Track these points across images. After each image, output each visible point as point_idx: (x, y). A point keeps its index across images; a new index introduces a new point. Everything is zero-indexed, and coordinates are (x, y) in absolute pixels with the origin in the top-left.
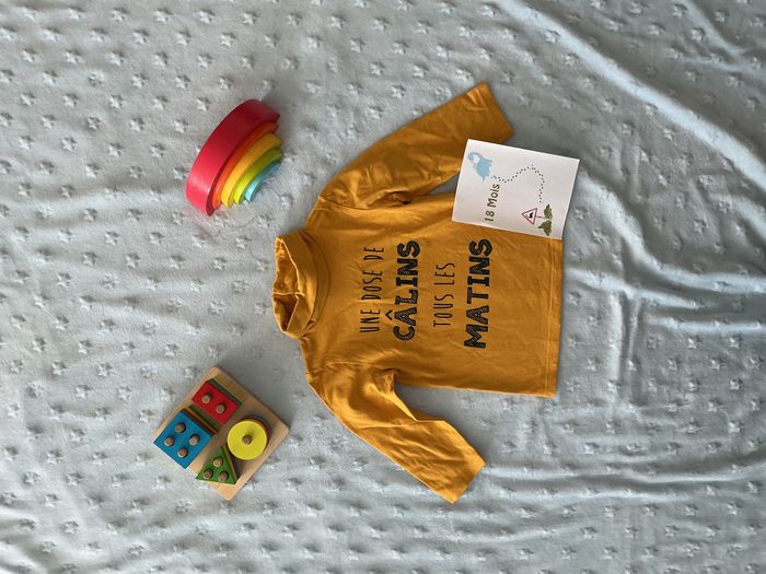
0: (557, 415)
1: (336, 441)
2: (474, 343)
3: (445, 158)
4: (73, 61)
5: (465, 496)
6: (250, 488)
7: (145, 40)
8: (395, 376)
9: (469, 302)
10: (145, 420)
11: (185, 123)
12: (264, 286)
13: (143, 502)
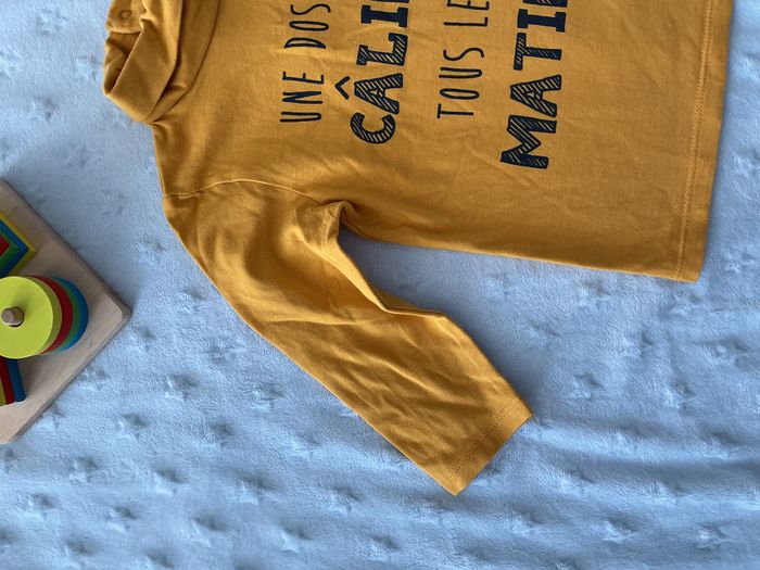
2: (523, 157)
5: (482, 483)
6: (46, 425)
9: (518, 67)
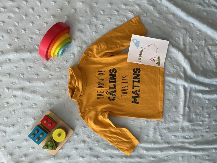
0: (163, 126)
1: (89, 135)
2: (135, 102)
3: (125, 41)
4: (3, 11)
5: (132, 153)
6: (61, 151)
7: (26, 4)
8: (109, 113)
9: (133, 88)
10: (26, 128)
11: (39, 30)
12: (65, 84)
13: (26, 155)
